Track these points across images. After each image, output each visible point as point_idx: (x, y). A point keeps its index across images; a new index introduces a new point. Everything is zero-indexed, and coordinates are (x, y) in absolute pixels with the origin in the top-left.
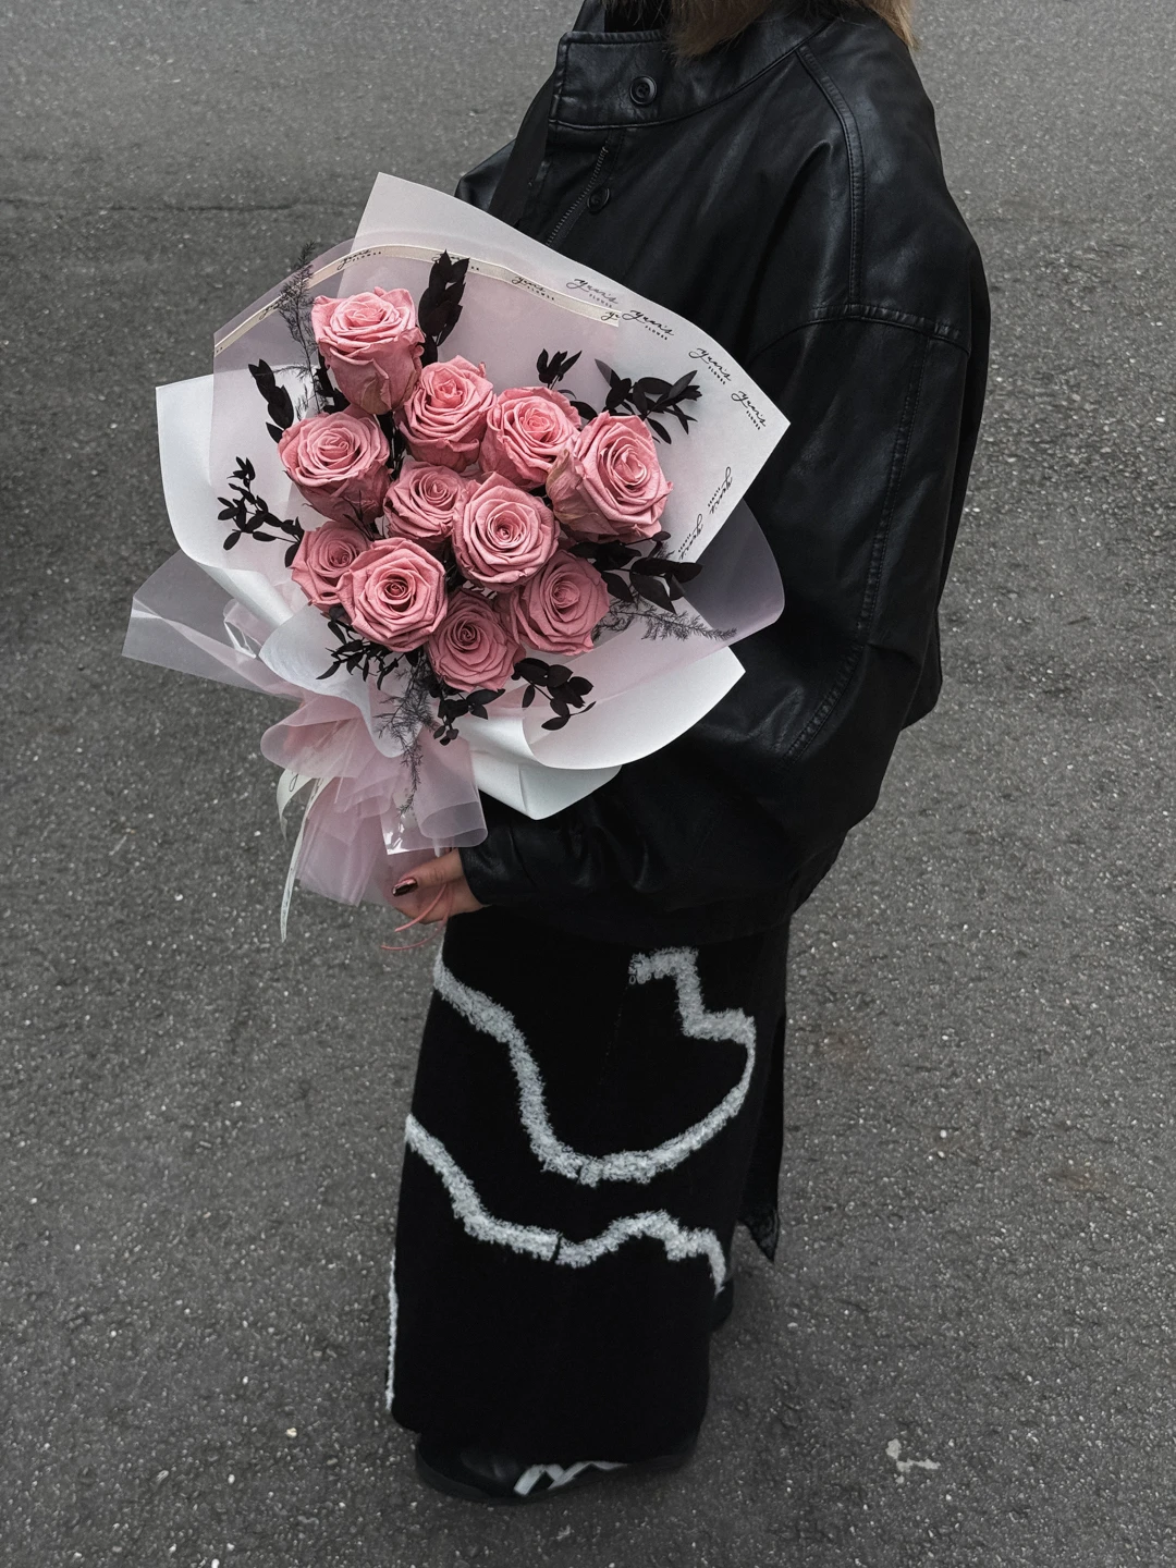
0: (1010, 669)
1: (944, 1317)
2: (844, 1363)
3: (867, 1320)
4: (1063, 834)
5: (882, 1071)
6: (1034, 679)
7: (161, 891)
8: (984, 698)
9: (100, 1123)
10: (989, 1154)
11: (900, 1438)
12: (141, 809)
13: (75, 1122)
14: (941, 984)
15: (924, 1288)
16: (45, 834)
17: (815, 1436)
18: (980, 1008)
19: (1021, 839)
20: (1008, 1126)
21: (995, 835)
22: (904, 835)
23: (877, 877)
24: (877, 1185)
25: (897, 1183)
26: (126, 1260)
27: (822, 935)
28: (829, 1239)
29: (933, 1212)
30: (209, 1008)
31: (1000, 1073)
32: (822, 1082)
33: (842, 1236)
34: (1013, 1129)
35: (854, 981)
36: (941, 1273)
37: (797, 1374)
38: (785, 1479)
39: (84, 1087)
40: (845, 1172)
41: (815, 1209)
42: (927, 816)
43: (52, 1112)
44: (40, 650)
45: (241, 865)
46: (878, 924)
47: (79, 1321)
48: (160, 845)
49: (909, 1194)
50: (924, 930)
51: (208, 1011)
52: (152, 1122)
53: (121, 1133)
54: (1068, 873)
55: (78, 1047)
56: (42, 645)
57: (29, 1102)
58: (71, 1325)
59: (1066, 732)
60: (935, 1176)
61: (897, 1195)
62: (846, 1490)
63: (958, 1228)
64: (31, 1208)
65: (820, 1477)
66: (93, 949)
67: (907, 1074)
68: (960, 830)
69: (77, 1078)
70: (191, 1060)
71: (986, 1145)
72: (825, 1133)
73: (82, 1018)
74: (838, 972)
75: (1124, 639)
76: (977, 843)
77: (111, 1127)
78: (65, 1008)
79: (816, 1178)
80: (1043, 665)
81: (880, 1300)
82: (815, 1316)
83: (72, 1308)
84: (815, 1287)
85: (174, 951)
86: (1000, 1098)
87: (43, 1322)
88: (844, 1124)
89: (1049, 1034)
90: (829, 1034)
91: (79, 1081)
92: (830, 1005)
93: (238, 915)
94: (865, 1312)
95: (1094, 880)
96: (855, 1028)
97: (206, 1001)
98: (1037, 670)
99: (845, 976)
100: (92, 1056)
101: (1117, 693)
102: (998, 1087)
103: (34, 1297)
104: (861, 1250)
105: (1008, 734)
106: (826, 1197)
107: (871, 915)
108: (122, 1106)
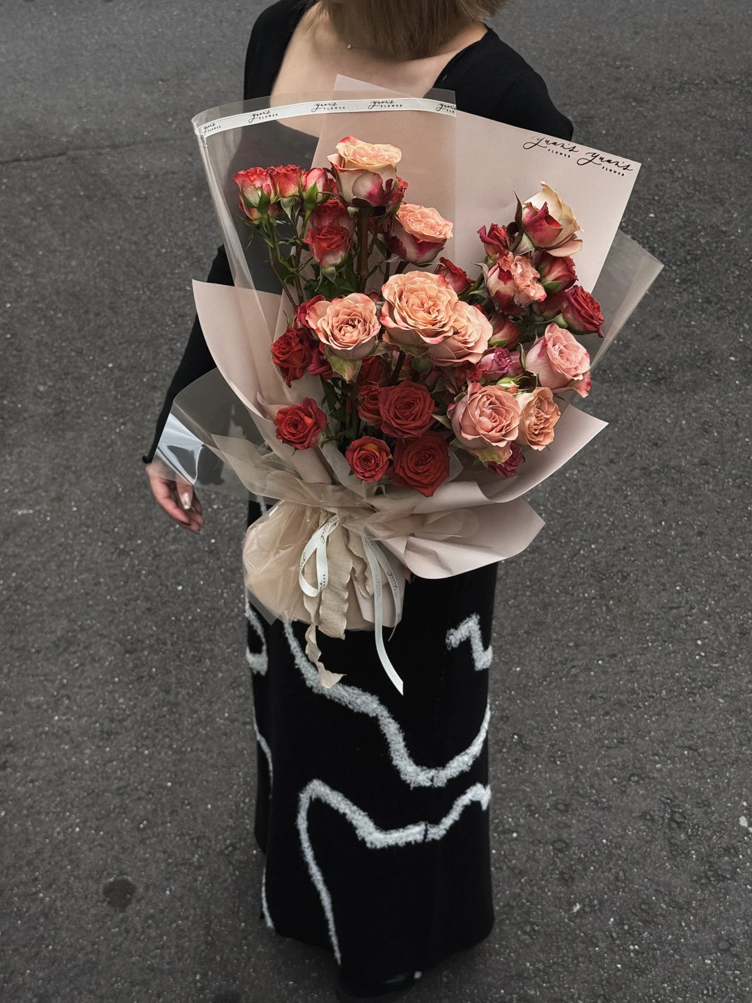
0: (627, 371)
1: (741, 744)
2: (696, 781)
3: (699, 755)
4: (696, 461)
5: (649, 614)
6: (643, 375)
7: (167, 587)
8: (619, 390)
9: (191, 730)
10: (729, 649)
11: (745, 815)
12: (131, 538)
13: (174, 734)
14: (663, 558)
15: (723, 730)
16: (76, 563)
17: (697, 824)
18: (691, 567)
19: (674, 468)
20: (733, 631)
21: (658, 467)
22: (606, 476)
23: (601, 503)
24: (673, 678)
25: (684, 675)
26: (243, 808)
27: (583, 543)
28: (659, 714)
29: (711, 687)
30: (229, 650)
31: (717, 602)
32: (619, 626)
33: (665, 710)
34: (736, 632)
35: (613, 565)
36: (729, 720)
37: (672, 792)
38: (690, 851)
39: (171, 712)
40: (653, 675)
41: (644, 700)
42: (615, 463)
43: (157, 730)
44: (21, 451)
45: (211, 562)
46: (613, 530)
47: (230, 849)
48: (154, 558)
49: (694, 680)
50: (641, 529)
51: (229, 653)
52: (222, 724)
53: (207, 734)
54: (708, 482)
55: (156, 689)
56: (21, 448)
57: (140, 727)
58: (226, 852)
59: (673, 402)
60: (704, 667)
61: (687, 682)
62: (727, 850)
63: (729, 693)
64: (169, 789)
65: (709, 846)
66: (138, 629)
67: (665, 613)
68: (637, 468)
69: (163, 706)
70: (232, 683)
71: (725, 643)
72: (632, 655)
73: (150, 670)
74: (600, 561)
75: (685, 344)
76: (650, 474)
77: (198, 732)
78: (136, 666)
79: (638, 681)
80: (645, 366)
81: (702, 742)
82: (669, 758)
83: (222, 842)
84: (662, 742)
85: (191, 621)
86: (722, 616)
87: (208, 854)
88: (641, 648)
89: (735, 575)
90: (612, 598)
91: (165, 709)
92: (605, 582)
93: (222, 593)
94: (696, 750)
95: (723, 485)
96: (625, 592)
97: (225, 647)
98: (642, 369)
99: (606, 563)
100: (167, 692)
101: (693, 375)
102: (718, 610)
103: (195, 841)
104: (680, 716)
105: (642, 408)
106: (648, 691)
107: (607, 525)
108: (199, 718)
